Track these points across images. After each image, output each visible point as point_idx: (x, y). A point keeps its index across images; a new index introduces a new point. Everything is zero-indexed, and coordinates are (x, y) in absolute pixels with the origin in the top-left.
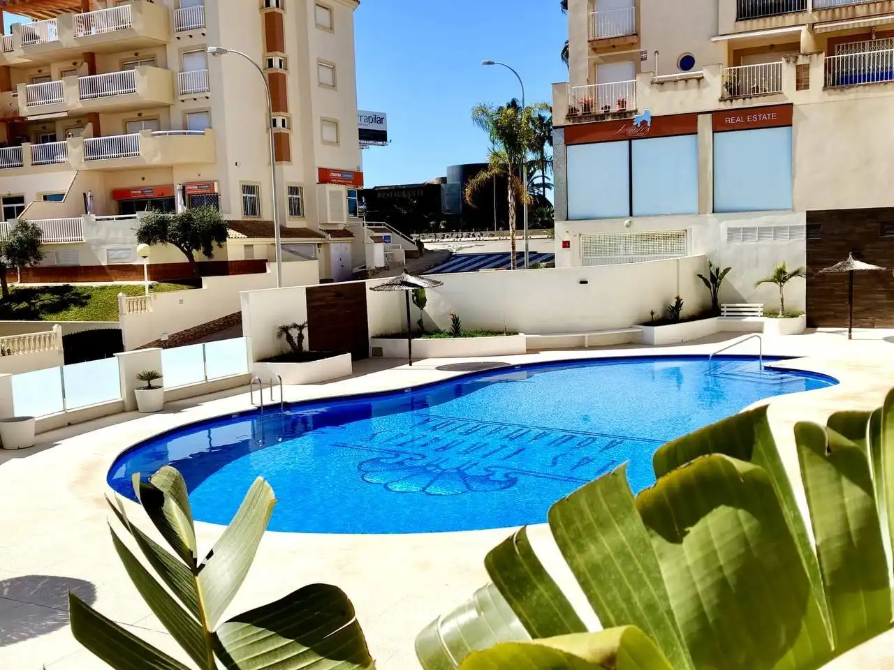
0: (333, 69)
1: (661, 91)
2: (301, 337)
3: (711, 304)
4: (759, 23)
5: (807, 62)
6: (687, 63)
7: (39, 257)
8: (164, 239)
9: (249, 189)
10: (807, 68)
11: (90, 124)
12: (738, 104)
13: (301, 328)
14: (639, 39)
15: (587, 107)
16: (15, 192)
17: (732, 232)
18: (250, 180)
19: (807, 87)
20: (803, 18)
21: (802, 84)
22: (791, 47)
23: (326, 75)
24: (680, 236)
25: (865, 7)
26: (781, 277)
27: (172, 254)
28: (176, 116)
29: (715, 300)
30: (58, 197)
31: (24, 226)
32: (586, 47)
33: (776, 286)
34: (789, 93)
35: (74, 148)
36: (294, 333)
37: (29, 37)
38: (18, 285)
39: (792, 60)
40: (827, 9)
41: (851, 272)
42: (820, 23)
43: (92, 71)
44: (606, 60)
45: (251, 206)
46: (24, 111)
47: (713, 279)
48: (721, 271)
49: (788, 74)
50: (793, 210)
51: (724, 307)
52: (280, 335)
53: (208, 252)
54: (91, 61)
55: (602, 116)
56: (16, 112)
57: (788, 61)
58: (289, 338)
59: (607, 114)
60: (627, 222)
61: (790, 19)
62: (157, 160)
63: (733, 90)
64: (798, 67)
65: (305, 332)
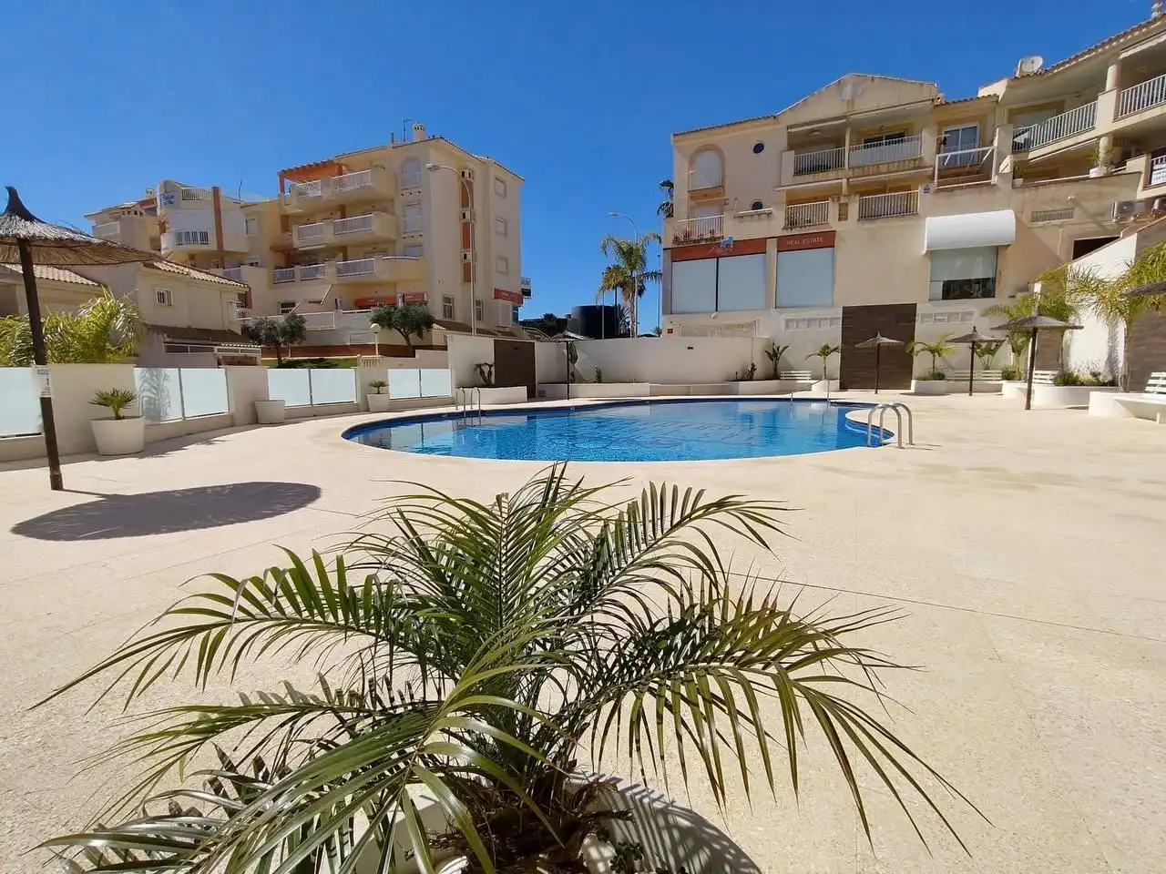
0: (506, 224)
1: (741, 222)
2: (490, 373)
3: (773, 372)
4: (810, 177)
5: (847, 201)
6: (757, 206)
7: (303, 338)
8: (390, 326)
9: (447, 300)
10: (847, 205)
11: (341, 254)
12: (796, 232)
13: (490, 366)
14: (724, 190)
15: (687, 235)
16: (289, 299)
17: (788, 322)
18: (450, 294)
19: (846, 219)
20: (840, 174)
21: (843, 216)
22: (834, 193)
23: (501, 227)
24: (752, 325)
25: (886, 166)
26: (825, 351)
27: (396, 338)
28: (400, 247)
29: (775, 369)
30: (319, 302)
31: (294, 316)
32: (686, 196)
33: (822, 358)
34: (833, 224)
35: (329, 270)
36: (486, 369)
37: (301, 193)
38: (289, 358)
39: (836, 199)
40: (859, 167)
41: (879, 344)
42: (854, 177)
43: (343, 216)
44: (699, 205)
45: (449, 311)
46: (297, 243)
47: (774, 355)
48: (780, 349)
49: (833, 209)
50: (833, 306)
51: (783, 373)
52: (475, 370)
53: (420, 335)
54: (343, 210)
55: (698, 241)
56: (292, 245)
57: (833, 201)
58: (482, 373)
59: (702, 239)
60: (713, 315)
61: (832, 174)
62: (385, 277)
63: (791, 223)
64: (840, 205)
65: (493, 369)
